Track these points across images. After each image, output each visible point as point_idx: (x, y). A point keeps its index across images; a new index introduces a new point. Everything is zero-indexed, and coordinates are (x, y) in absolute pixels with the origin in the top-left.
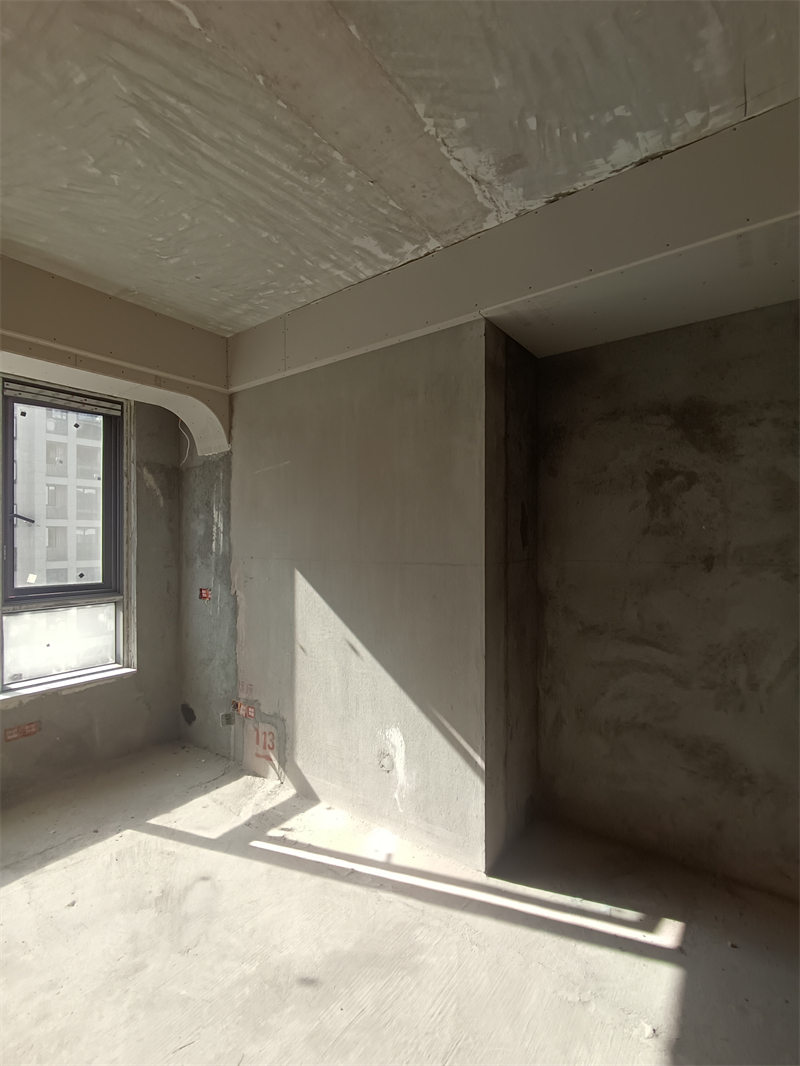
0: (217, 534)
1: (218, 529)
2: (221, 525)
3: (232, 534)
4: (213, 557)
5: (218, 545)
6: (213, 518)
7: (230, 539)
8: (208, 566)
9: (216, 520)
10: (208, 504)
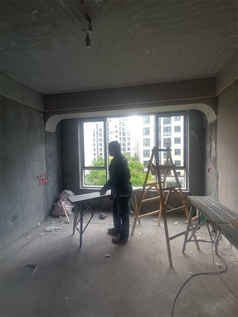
0: (213, 150)
1: (213, 148)
2: (214, 146)
3: (217, 149)
4: (212, 157)
5: (213, 154)
6: (212, 144)
7: (216, 151)
8: (211, 161)
9: (213, 145)
10: (211, 139)
